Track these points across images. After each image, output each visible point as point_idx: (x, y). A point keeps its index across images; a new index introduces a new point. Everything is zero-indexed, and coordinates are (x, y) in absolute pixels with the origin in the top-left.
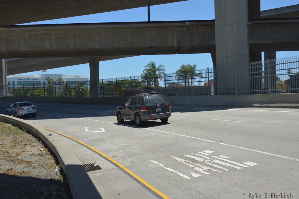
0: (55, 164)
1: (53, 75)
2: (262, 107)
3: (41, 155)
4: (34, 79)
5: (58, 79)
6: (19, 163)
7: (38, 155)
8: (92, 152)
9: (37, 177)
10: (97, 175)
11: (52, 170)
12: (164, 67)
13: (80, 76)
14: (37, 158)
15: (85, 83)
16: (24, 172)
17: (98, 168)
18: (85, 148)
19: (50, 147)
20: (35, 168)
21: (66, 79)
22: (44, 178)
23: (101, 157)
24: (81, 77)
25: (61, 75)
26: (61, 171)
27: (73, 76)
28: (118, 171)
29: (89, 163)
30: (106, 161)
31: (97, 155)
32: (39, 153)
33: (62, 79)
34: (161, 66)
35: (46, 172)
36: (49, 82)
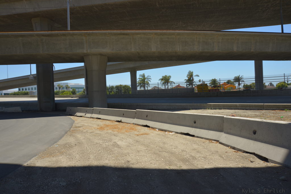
5: (66, 86)
12: (150, 77)
13: (79, 84)
27: (75, 84)
34: (149, 76)
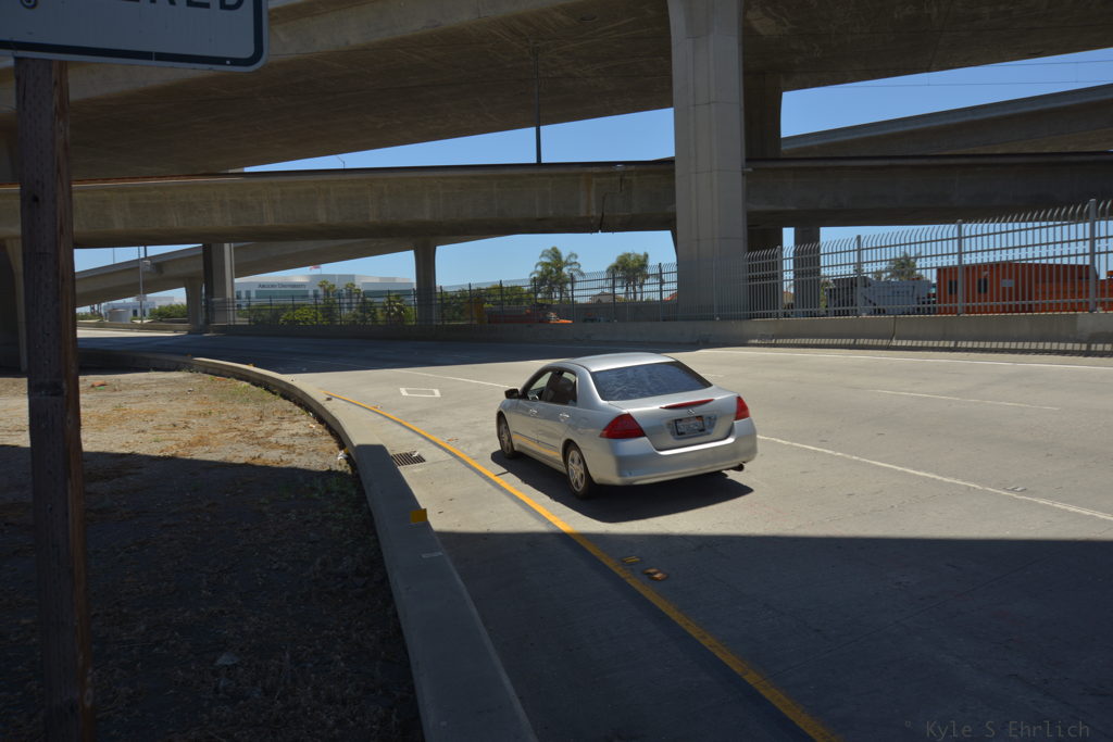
0: (337, 449)
1: (334, 276)
2: (765, 345)
3: (312, 435)
4: (294, 285)
5: (347, 286)
6: (273, 448)
7: (306, 434)
8: (411, 434)
9: (307, 468)
10: (415, 471)
11: (332, 457)
13: (394, 279)
14: (306, 440)
15: (406, 293)
16: (282, 461)
17: (420, 459)
18: (398, 427)
19: (329, 421)
20: (301, 454)
21: (364, 284)
22: (319, 468)
23: (426, 442)
24: (398, 281)
25: (353, 276)
26: (349, 459)
27: (381, 278)
28: (456, 465)
29: (403, 451)
30: (435, 448)
31: (420, 439)
32: (307, 431)
33: (357, 284)
35: (321, 461)
36: (327, 292)
